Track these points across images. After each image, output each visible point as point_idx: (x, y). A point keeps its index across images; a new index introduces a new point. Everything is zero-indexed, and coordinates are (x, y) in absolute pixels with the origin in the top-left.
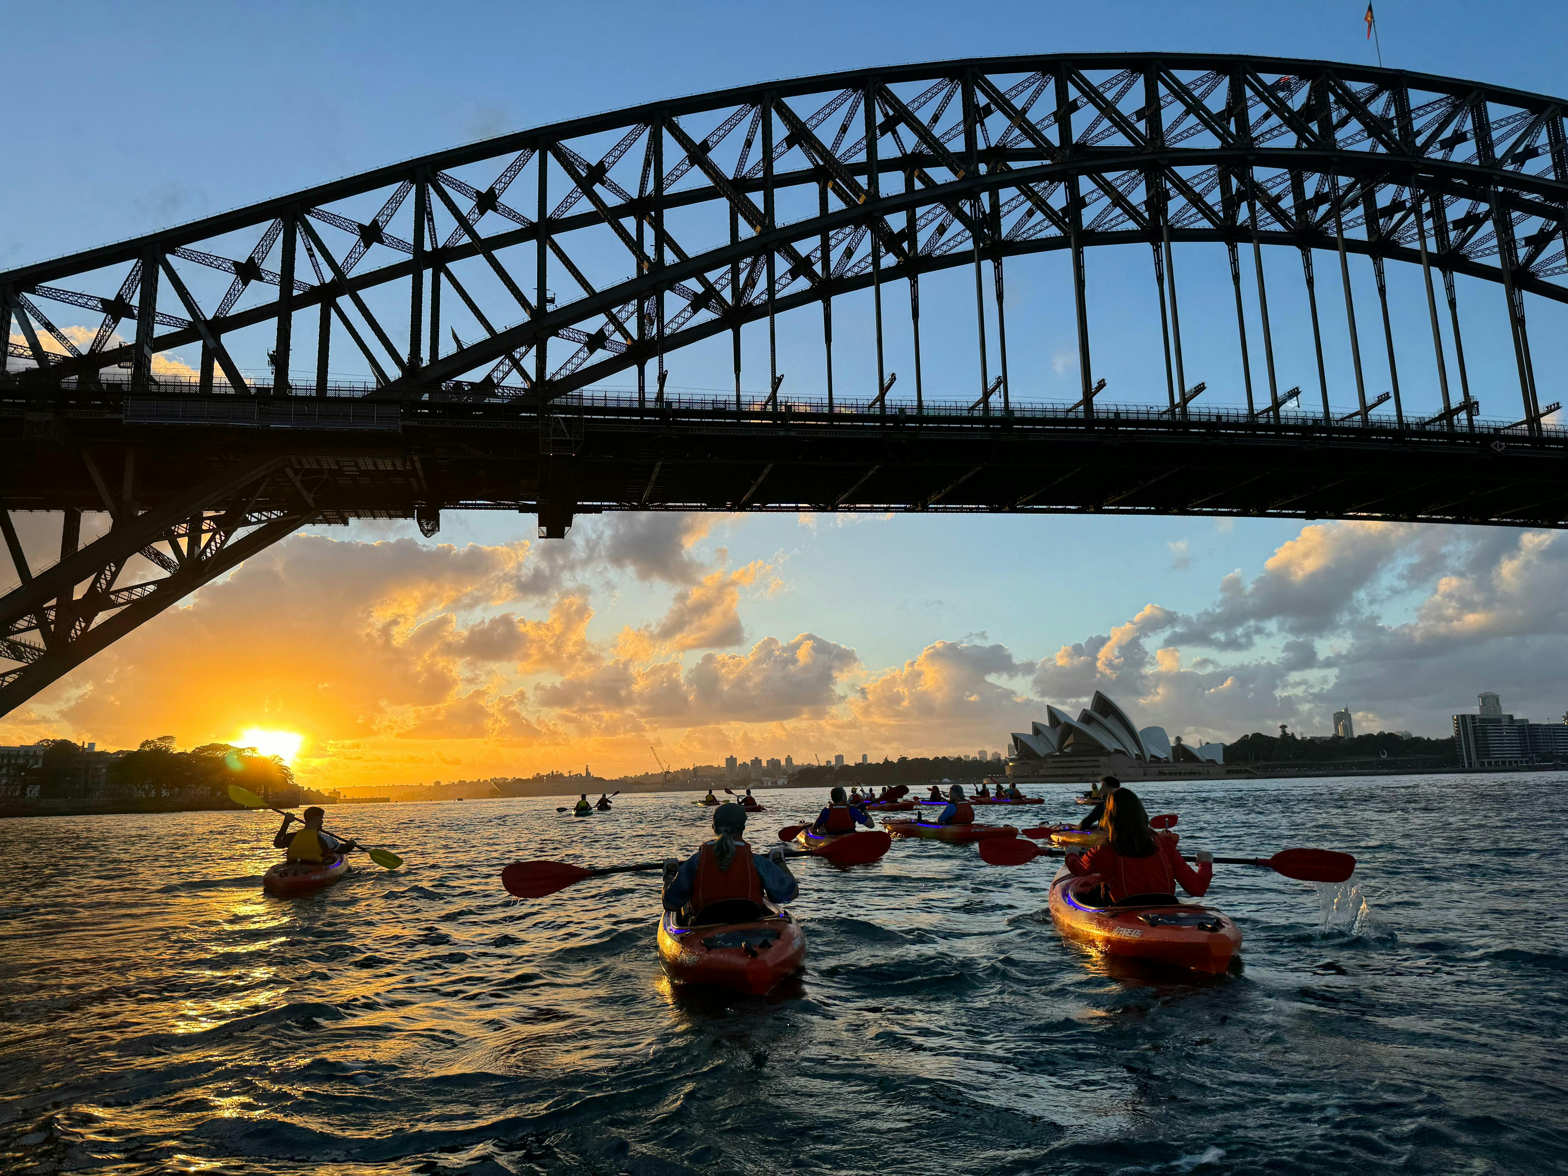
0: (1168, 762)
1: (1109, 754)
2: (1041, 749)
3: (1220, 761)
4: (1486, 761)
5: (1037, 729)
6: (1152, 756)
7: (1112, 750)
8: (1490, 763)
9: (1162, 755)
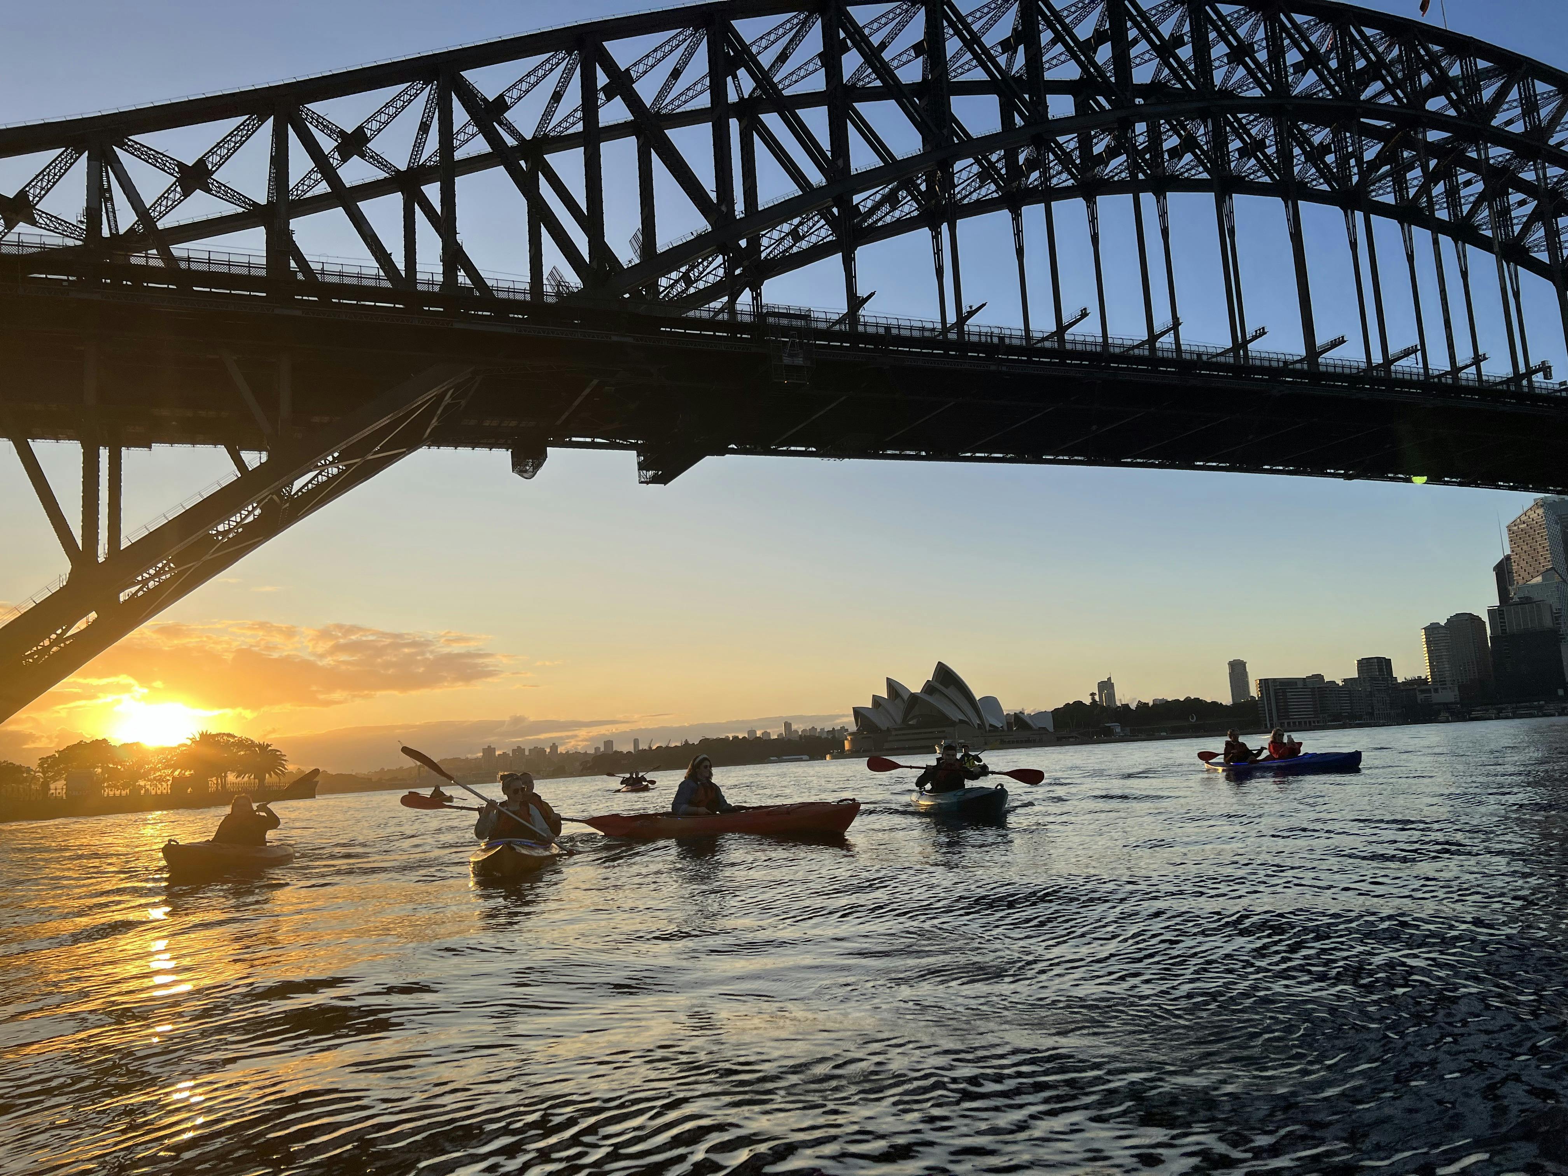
0: (1003, 731)
1: (953, 724)
2: (883, 723)
3: (1051, 729)
4: (1286, 721)
5: (876, 700)
6: (991, 725)
7: (957, 721)
8: (1289, 724)
9: (999, 725)
